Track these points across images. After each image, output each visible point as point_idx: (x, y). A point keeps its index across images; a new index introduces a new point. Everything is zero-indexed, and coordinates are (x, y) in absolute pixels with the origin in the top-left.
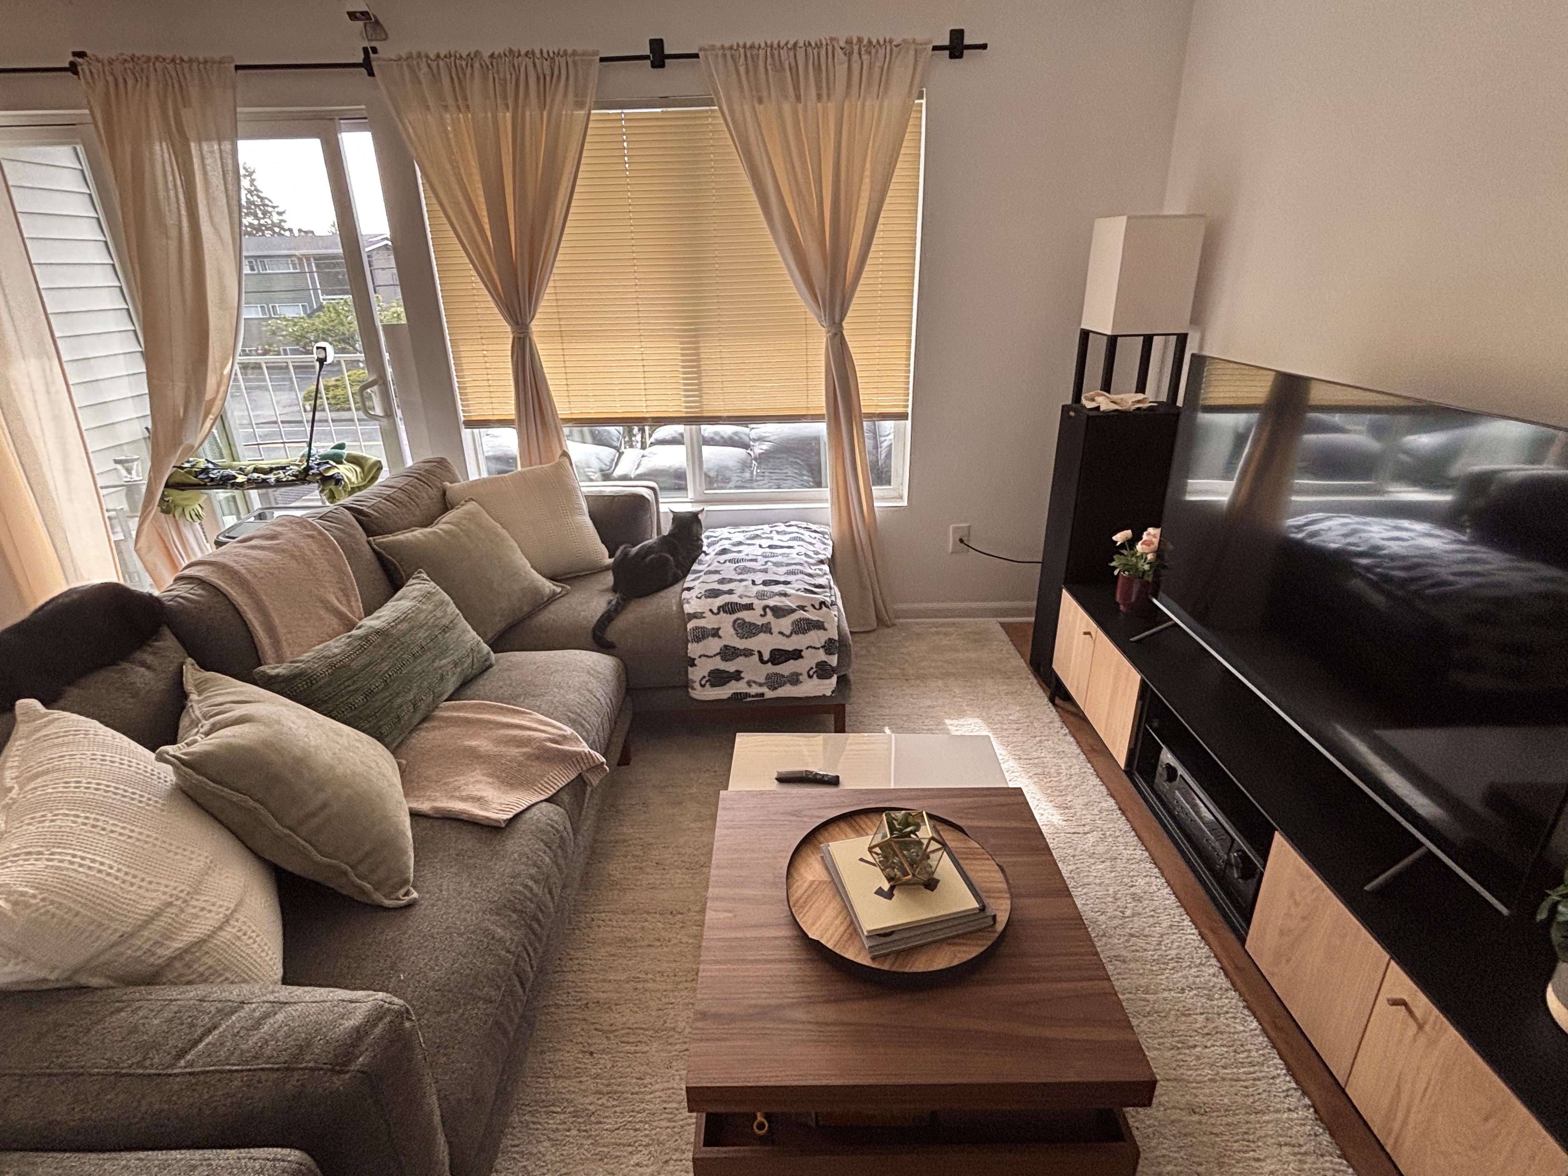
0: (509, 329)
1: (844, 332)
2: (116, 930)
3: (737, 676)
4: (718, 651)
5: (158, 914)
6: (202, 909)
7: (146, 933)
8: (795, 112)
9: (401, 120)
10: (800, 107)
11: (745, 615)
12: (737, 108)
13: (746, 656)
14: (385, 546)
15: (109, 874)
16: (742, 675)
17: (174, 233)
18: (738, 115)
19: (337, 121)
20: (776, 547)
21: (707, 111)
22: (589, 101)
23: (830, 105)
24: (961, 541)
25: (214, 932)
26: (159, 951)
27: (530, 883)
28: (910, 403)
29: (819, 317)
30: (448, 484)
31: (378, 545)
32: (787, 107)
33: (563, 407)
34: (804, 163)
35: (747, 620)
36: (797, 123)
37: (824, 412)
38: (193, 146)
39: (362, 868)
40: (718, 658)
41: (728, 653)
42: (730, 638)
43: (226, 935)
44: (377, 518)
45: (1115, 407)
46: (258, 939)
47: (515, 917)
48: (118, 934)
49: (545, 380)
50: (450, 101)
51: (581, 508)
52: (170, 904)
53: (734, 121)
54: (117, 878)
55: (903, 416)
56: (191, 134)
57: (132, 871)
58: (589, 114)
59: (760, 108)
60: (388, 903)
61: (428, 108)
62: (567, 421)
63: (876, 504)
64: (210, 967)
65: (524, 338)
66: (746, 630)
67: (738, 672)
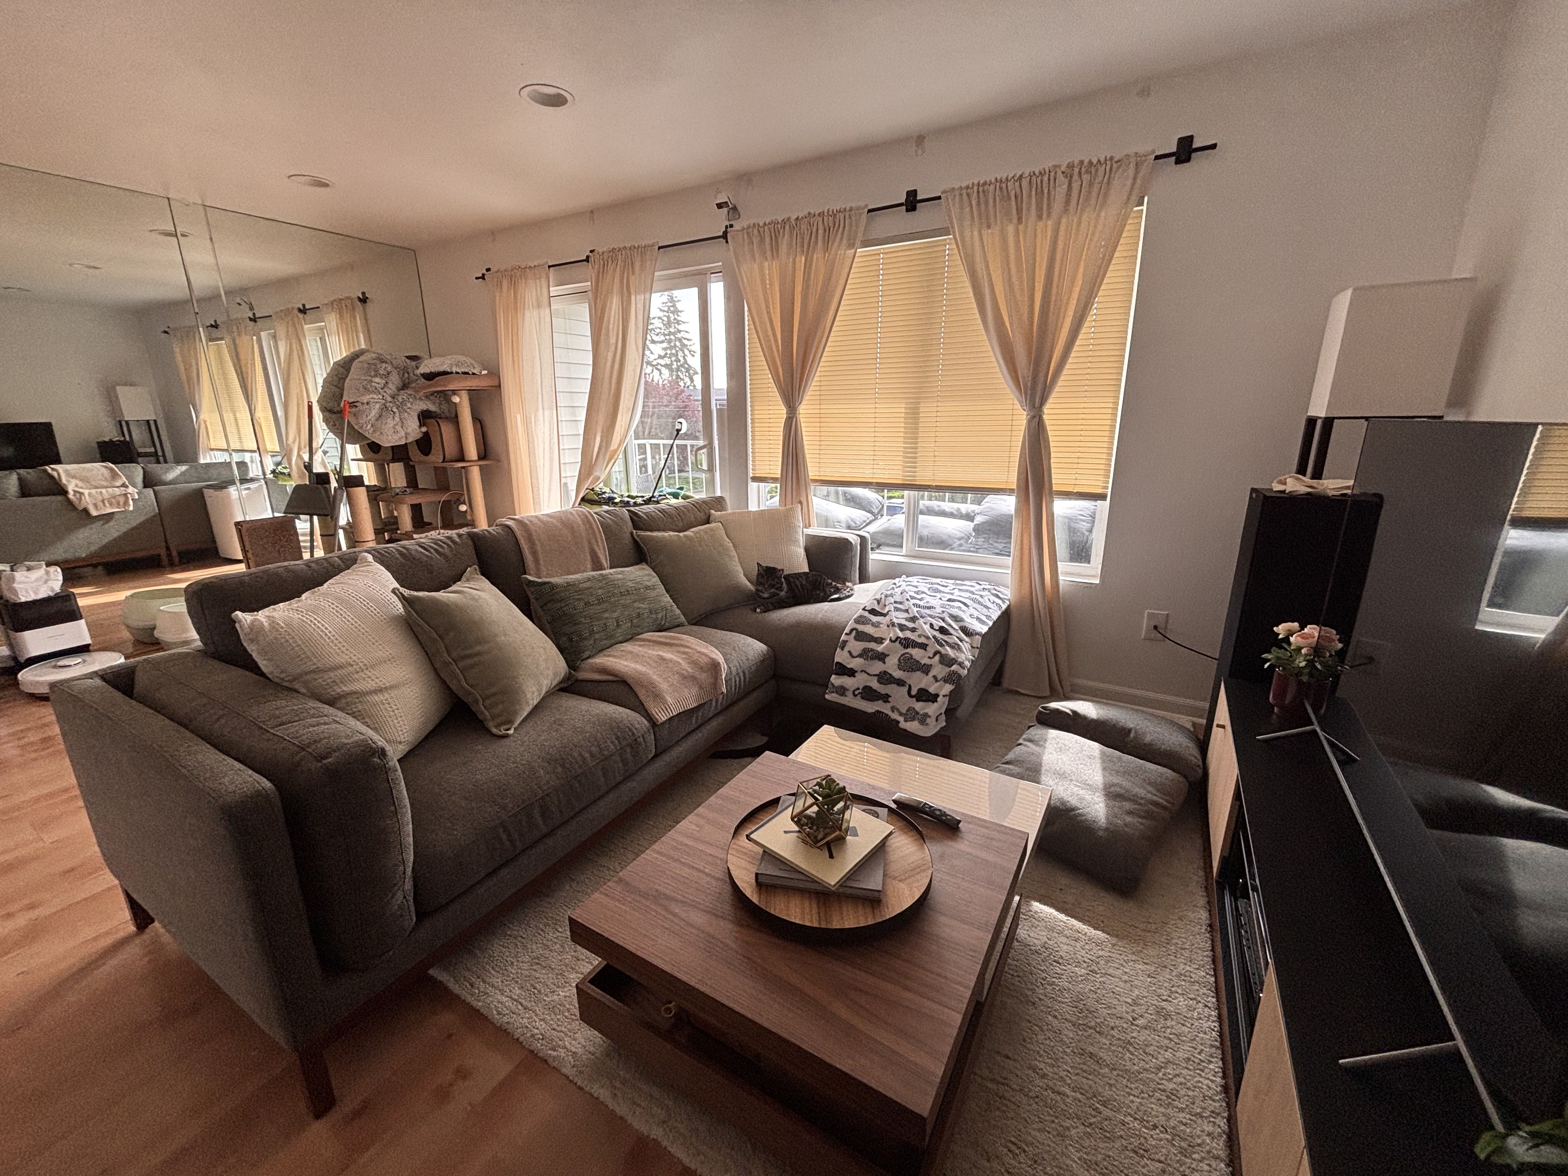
0: (785, 411)
1: (1045, 417)
2: (314, 664)
3: (886, 698)
4: (877, 673)
5: (340, 667)
6: (369, 677)
7: (332, 674)
8: (1017, 231)
9: (739, 269)
10: (1021, 227)
11: (916, 653)
12: (967, 234)
13: (898, 685)
14: (643, 538)
15: (326, 635)
16: (890, 699)
17: (613, 348)
18: (967, 239)
19: (708, 276)
20: (954, 601)
21: (945, 240)
22: (858, 243)
23: (1050, 223)
24: (1156, 627)
25: (367, 693)
26: (335, 688)
27: (587, 755)
28: (1110, 485)
29: (1021, 402)
30: (713, 512)
31: (638, 536)
32: (1011, 229)
33: (813, 470)
34: (1019, 270)
35: (914, 657)
36: (1017, 242)
37: (1015, 487)
38: (633, 297)
39: (488, 702)
40: (876, 678)
41: (885, 678)
42: (891, 665)
43: (376, 698)
44: (645, 520)
45: (1310, 490)
46: (396, 711)
47: (560, 769)
48: (315, 667)
49: (803, 446)
50: (769, 253)
51: (797, 541)
52: (352, 666)
53: (963, 246)
54: (329, 638)
55: (1103, 497)
56: (632, 291)
57: (340, 640)
58: (855, 252)
59: (985, 232)
60: (494, 730)
61: (755, 260)
62: (812, 480)
63: (1061, 577)
64: (359, 711)
65: (792, 418)
66: (910, 665)
67: (888, 696)
